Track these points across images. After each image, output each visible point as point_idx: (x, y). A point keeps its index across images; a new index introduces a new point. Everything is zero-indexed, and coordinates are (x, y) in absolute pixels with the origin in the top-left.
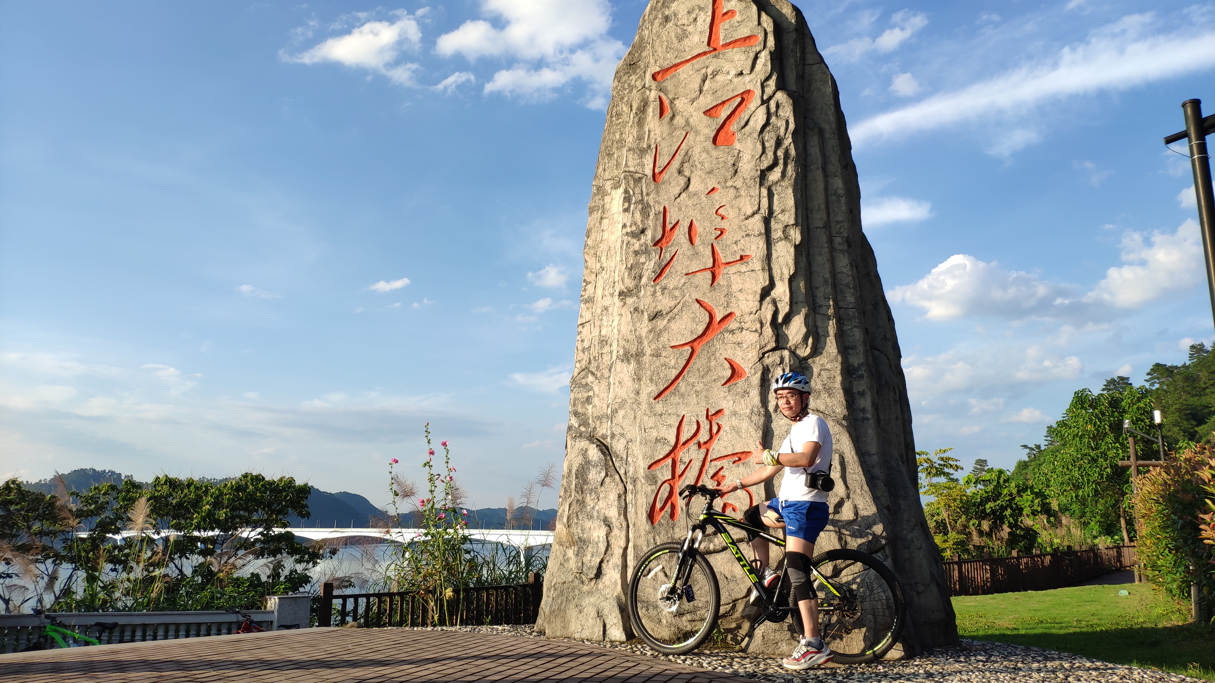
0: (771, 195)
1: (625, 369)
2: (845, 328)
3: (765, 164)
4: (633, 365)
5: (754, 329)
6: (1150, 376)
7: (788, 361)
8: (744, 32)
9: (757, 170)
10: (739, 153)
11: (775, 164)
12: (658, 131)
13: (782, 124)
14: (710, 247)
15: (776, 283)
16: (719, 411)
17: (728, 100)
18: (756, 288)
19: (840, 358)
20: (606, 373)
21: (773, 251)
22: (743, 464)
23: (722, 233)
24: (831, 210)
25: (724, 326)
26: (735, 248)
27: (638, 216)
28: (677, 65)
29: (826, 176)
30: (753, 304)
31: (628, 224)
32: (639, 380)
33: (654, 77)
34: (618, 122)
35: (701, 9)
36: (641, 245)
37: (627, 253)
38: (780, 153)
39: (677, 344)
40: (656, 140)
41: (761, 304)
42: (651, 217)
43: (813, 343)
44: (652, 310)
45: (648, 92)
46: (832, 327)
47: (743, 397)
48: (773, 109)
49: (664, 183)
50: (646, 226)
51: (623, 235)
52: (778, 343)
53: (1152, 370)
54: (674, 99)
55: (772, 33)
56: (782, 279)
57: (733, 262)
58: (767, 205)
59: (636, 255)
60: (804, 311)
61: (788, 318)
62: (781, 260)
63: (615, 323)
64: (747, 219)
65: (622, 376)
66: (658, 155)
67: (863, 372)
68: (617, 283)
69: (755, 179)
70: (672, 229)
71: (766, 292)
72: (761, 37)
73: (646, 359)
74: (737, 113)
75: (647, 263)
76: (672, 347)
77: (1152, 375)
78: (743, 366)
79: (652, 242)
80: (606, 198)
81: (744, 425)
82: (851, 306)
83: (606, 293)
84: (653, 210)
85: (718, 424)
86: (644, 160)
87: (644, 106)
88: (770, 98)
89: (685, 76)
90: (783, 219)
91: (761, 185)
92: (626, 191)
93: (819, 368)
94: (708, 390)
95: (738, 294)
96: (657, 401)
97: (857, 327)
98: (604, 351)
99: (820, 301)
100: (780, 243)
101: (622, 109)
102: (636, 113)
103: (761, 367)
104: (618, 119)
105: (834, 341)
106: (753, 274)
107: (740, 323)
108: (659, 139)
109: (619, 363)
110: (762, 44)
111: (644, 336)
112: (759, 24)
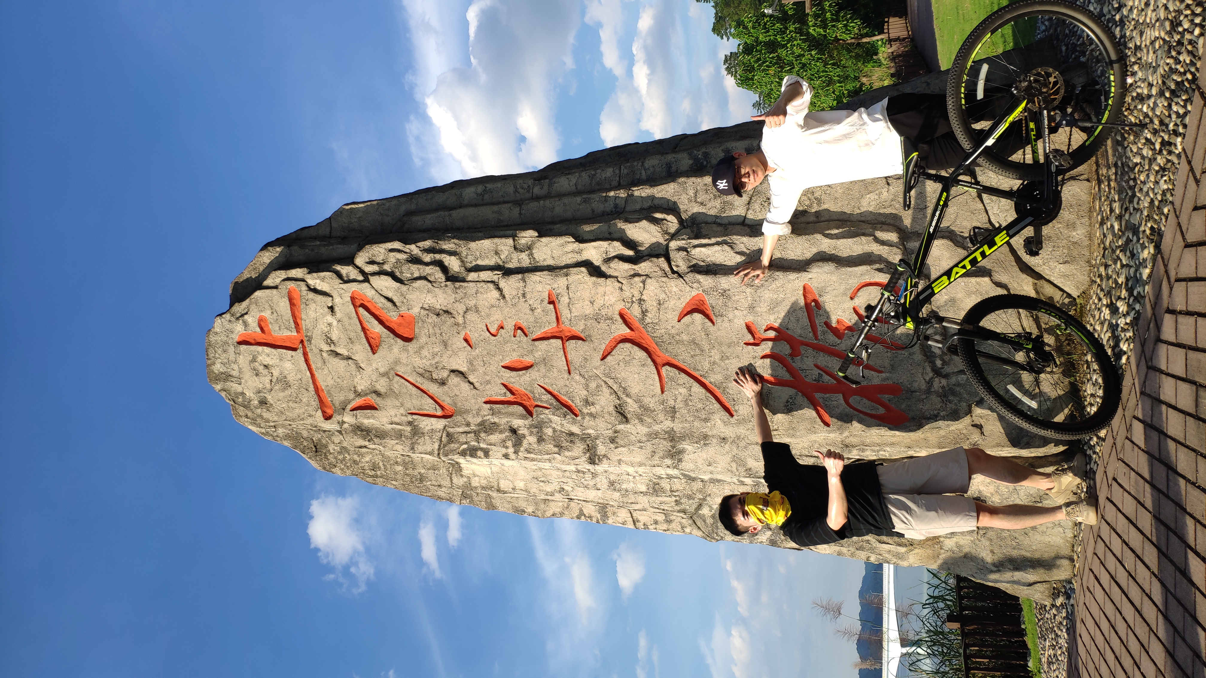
0: (478, 269)
1: (692, 456)
2: (644, 176)
3: (439, 275)
4: (686, 445)
5: (641, 285)
6: (724, 36)
7: (684, 242)
8: (284, 306)
9: (446, 286)
10: (425, 309)
11: (440, 264)
12: (393, 412)
13: (393, 257)
14: (537, 343)
15: (584, 258)
16: (749, 328)
17: (361, 324)
18: (590, 283)
19: (682, 180)
20: (698, 485)
21: (546, 264)
22: (820, 296)
23: (520, 328)
24: (501, 200)
25: (636, 324)
26: (539, 310)
27: (495, 438)
28: (317, 389)
29: (461, 206)
30: (609, 286)
31: (504, 451)
32: (706, 437)
33: (328, 418)
34: (382, 467)
35: (254, 360)
36: (531, 433)
37: (540, 453)
38: (427, 258)
39: (658, 384)
40: (402, 415)
41: (610, 276)
42: (496, 420)
43: (662, 212)
44: (614, 418)
45: (346, 426)
46: (642, 192)
47: (729, 297)
48: (375, 268)
49: (455, 404)
50: (507, 427)
51: (517, 458)
52: (660, 255)
53: (718, 35)
54: (355, 392)
55: (288, 271)
56: (580, 252)
57: (556, 313)
58: (489, 272)
59: (543, 440)
60: (621, 225)
61: (629, 243)
62: (556, 253)
63: (631, 470)
64: (504, 297)
65: (700, 462)
66: (421, 412)
67: (700, 153)
68: (579, 467)
69: (456, 288)
70: (512, 393)
71: (595, 271)
72: (291, 285)
73: (678, 427)
74: (377, 313)
75: (554, 425)
76: (663, 392)
77: (723, 35)
78: (689, 298)
79: (527, 419)
80: (474, 484)
81: (767, 296)
82: (617, 172)
83: (591, 483)
84: (488, 417)
85: (766, 331)
86: (426, 430)
87: (362, 430)
88: (362, 272)
89: (329, 379)
90: (506, 253)
91: (464, 280)
92: (463, 454)
93: (694, 204)
94: (720, 344)
95: (596, 306)
96: (734, 413)
97: (643, 163)
98: (668, 487)
99: (609, 206)
100: (535, 256)
101: (367, 462)
102: (369, 441)
103: (691, 275)
104: (379, 468)
105: (659, 188)
106: (572, 287)
107: (633, 302)
108: (402, 411)
109: (683, 465)
110: (299, 283)
111: (647, 430)
112: (276, 287)
